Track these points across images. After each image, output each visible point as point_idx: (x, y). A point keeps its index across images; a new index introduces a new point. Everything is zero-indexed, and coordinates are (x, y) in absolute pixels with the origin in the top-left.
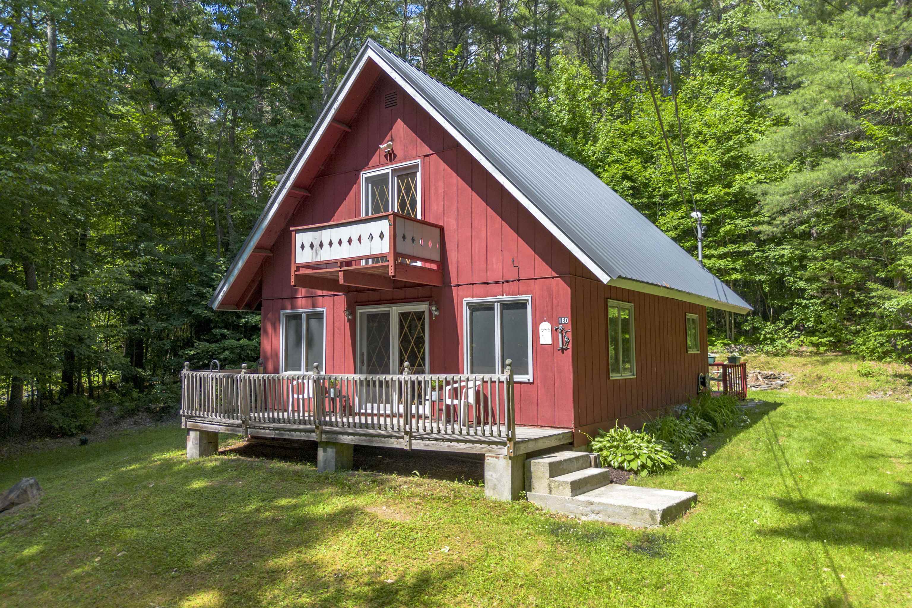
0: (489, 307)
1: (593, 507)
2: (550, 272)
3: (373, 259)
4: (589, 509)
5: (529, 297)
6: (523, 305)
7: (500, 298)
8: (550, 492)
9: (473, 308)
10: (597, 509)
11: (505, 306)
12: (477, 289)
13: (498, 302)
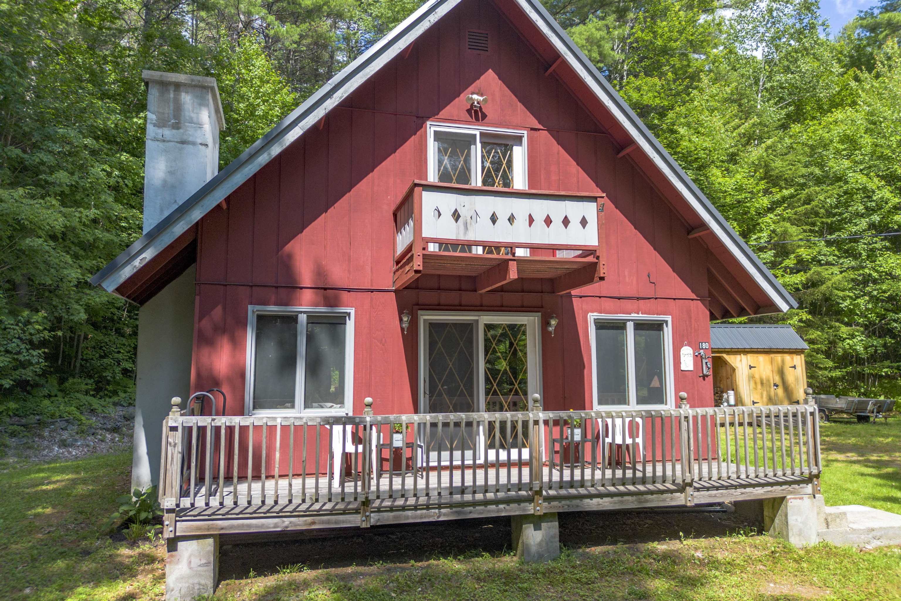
0: (621, 326)
1: (874, 533)
2: (688, 293)
3: (441, 244)
4: (870, 536)
5: (669, 318)
6: (658, 326)
7: (634, 316)
8: (828, 527)
9: (601, 325)
10: (878, 534)
11: (639, 326)
12: (608, 304)
13: (632, 320)
